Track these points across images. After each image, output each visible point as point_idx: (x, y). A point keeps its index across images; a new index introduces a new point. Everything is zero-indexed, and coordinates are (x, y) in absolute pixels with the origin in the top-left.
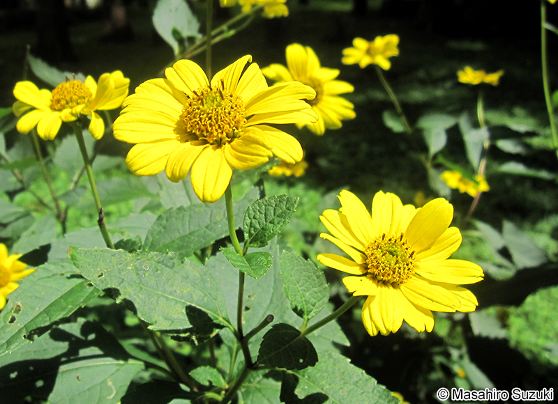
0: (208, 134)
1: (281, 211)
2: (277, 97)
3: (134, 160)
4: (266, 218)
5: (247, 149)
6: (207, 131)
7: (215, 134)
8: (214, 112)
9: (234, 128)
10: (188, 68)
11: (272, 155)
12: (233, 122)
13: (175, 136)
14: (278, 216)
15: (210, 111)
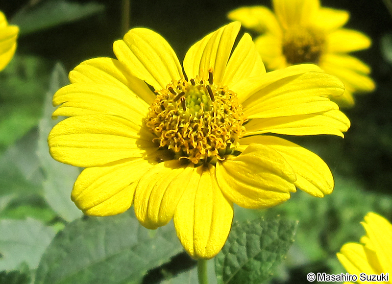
0: (191, 151)
1: (270, 241)
2: (288, 91)
3: (85, 192)
4: (248, 252)
5: (255, 178)
6: (191, 147)
7: (203, 151)
8: (202, 119)
9: (229, 142)
10: (147, 42)
11: (294, 189)
12: (229, 134)
13: (140, 152)
14: (267, 249)
15: (195, 119)
